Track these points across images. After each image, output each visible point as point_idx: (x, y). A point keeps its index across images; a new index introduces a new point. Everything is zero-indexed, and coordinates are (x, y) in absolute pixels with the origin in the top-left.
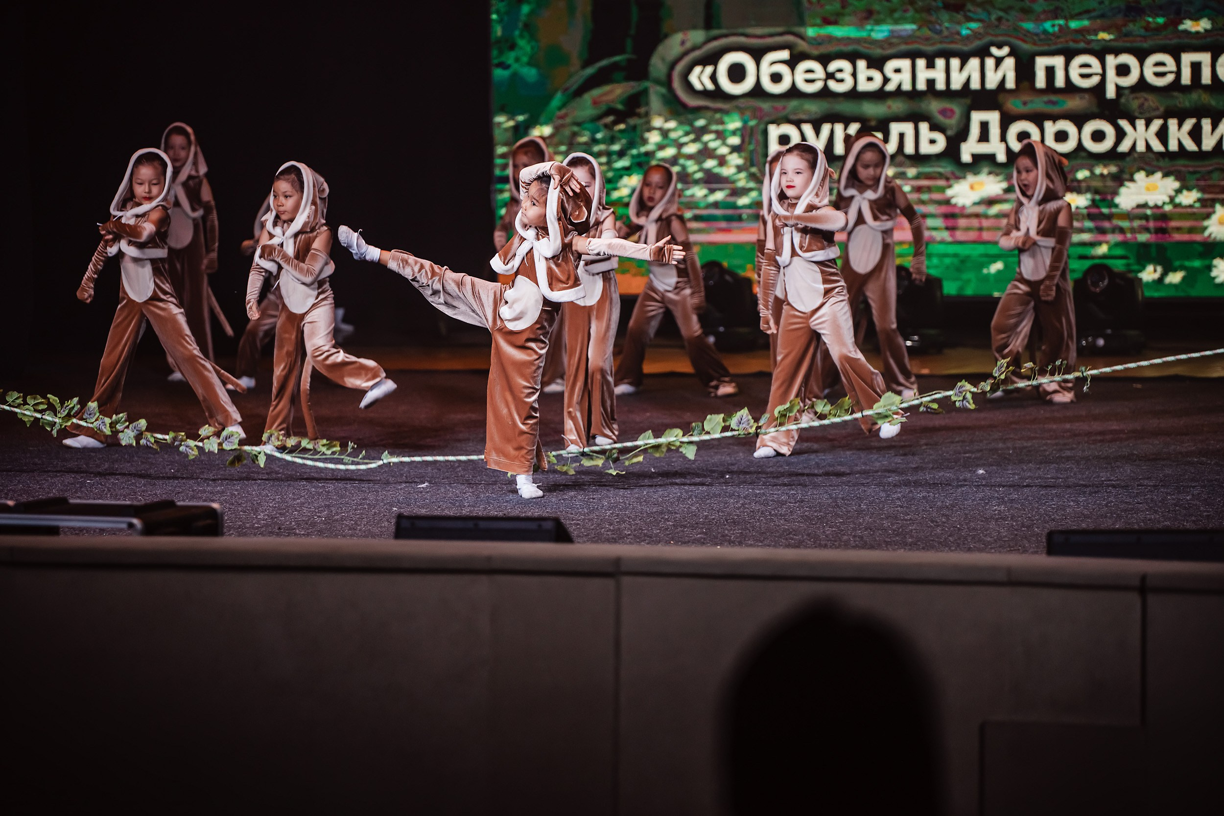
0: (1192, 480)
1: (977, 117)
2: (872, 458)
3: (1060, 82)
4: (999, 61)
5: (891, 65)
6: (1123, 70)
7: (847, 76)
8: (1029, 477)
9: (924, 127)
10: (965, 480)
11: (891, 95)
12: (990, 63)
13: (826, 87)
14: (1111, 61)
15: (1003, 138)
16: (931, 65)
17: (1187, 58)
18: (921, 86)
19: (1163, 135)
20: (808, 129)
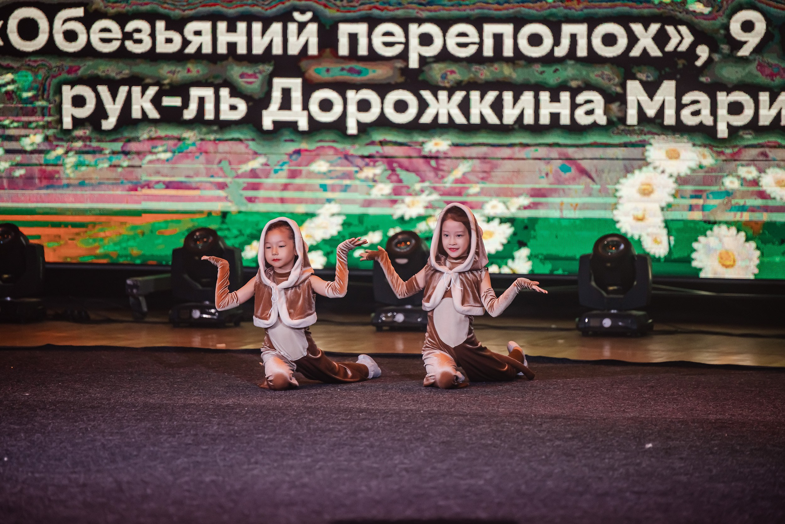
0: (486, 464)
1: (279, 83)
2: (161, 438)
3: (363, 50)
4: (302, 26)
5: (191, 27)
6: (426, 40)
7: (145, 36)
8: (323, 459)
9: (224, 92)
10: (256, 463)
11: (190, 57)
12: (293, 28)
13: (122, 47)
14: (415, 30)
15: (305, 107)
16: (232, 29)
17: (490, 29)
18: (222, 49)
19: (465, 106)
20: (103, 90)
